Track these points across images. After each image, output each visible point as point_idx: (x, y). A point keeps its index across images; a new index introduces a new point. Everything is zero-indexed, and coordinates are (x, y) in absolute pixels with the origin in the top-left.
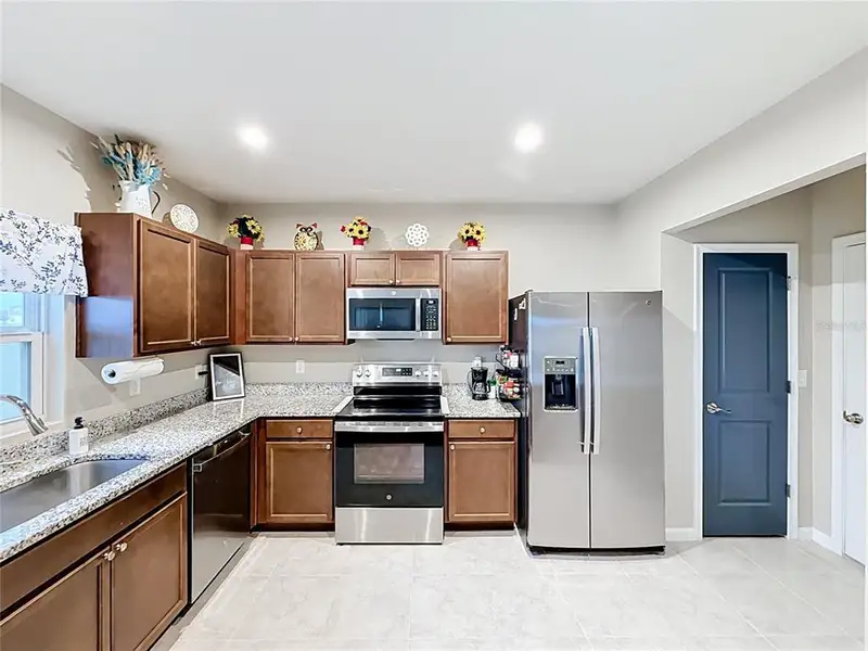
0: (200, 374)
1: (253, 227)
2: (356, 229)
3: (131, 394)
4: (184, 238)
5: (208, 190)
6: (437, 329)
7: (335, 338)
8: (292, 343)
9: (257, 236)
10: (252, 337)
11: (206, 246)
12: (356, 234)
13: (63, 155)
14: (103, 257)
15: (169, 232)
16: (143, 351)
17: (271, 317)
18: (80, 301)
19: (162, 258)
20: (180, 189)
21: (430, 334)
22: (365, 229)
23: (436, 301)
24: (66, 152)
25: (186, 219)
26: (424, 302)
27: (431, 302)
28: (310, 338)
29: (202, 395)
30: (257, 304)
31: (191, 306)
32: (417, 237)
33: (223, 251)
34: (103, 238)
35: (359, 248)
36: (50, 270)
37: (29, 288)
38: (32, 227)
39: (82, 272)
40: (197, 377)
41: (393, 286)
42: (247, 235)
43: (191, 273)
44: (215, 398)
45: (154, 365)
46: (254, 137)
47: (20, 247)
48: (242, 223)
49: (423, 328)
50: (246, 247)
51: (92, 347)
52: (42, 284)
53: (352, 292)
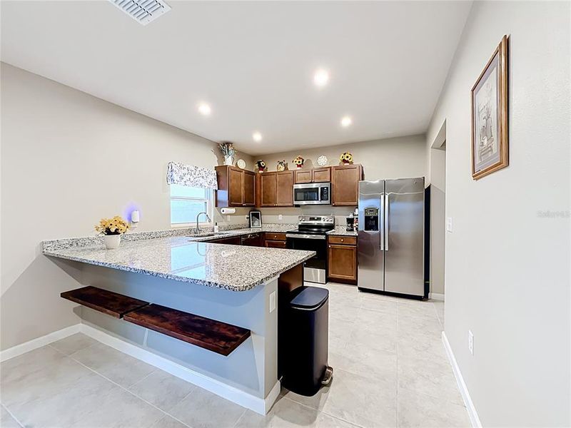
1: (263, 164)
2: (298, 161)
4: (241, 171)
5: (248, 152)
6: (327, 199)
7: (290, 204)
8: (276, 206)
9: (265, 167)
10: (263, 204)
11: (248, 173)
12: (297, 163)
14: (221, 178)
15: (237, 169)
16: (231, 206)
17: (268, 197)
18: (216, 191)
19: (235, 178)
20: (241, 154)
21: (323, 202)
22: (301, 161)
23: (327, 188)
24: (213, 150)
25: (242, 164)
26: (322, 189)
27: (325, 188)
28: (281, 205)
29: (248, 226)
30: (264, 192)
31: (243, 193)
32: (323, 161)
33: (253, 174)
34: (221, 173)
35: (299, 168)
36: (210, 183)
37: (206, 187)
38: (207, 172)
39: (216, 183)
40: (246, 219)
41: (311, 183)
42: (261, 168)
43: (243, 182)
44: (251, 227)
45: (233, 210)
46: (257, 137)
48: (259, 163)
49: (322, 199)
50: (261, 172)
51: (219, 205)
52: (209, 186)
53: (296, 186)
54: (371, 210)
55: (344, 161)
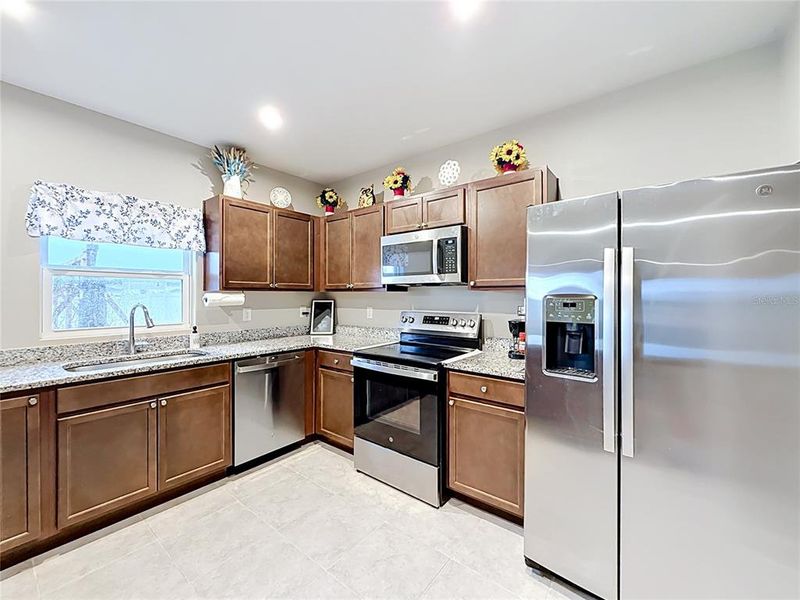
0: (304, 313)
1: (331, 197)
2: (393, 180)
3: (244, 320)
4: (264, 210)
6: (456, 271)
8: (349, 290)
9: (335, 203)
10: (328, 286)
11: (287, 215)
12: (392, 184)
13: (196, 166)
15: (248, 206)
16: (227, 287)
17: (338, 267)
18: (205, 255)
19: (242, 224)
21: (447, 278)
23: (455, 240)
24: (197, 164)
25: (282, 198)
26: (443, 242)
27: (450, 242)
28: (360, 285)
29: (304, 329)
30: (331, 258)
32: (450, 173)
33: (304, 218)
35: (398, 198)
36: (180, 235)
37: (168, 246)
38: (170, 211)
39: (201, 237)
40: (302, 316)
41: (420, 229)
42: (328, 205)
43: (270, 235)
44: (312, 332)
47: (163, 223)
48: (323, 194)
50: (327, 214)
52: (174, 243)
53: (386, 241)
54: (571, 301)
55: (503, 165)
